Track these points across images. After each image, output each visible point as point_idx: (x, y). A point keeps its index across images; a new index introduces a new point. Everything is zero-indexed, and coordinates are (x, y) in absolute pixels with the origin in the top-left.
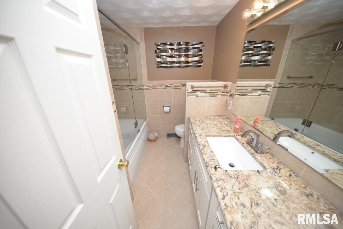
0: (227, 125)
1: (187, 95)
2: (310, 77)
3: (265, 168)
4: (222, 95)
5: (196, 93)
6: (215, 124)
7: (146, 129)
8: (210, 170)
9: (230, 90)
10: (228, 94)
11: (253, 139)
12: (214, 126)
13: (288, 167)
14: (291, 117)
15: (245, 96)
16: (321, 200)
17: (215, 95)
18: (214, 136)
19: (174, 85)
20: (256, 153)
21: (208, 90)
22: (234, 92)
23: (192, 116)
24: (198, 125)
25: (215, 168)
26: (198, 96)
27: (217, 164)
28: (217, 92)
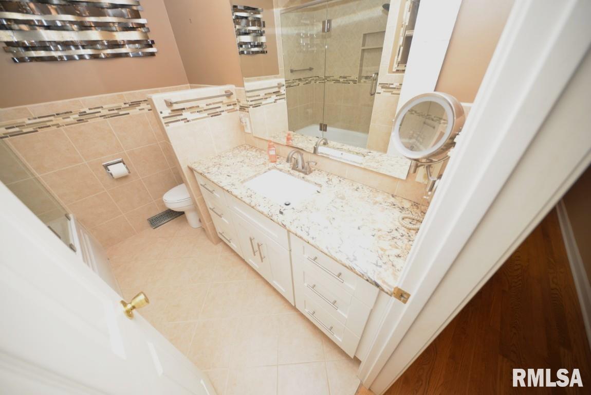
0: (257, 156)
1: (165, 123)
2: (311, 69)
3: (320, 186)
4: (229, 111)
5: (181, 115)
6: (241, 162)
7: (87, 236)
8: (277, 219)
9: (237, 100)
10: (238, 107)
11: (297, 162)
12: (242, 164)
13: (336, 175)
14: (307, 125)
15: (260, 106)
16: (364, 188)
17: (218, 112)
18: (251, 178)
19: (104, 107)
20: (306, 176)
21: (202, 105)
22: (245, 102)
23: (195, 163)
24: (217, 173)
25: (281, 213)
26: (188, 121)
27: (279, 208)
28: (220, 107)
